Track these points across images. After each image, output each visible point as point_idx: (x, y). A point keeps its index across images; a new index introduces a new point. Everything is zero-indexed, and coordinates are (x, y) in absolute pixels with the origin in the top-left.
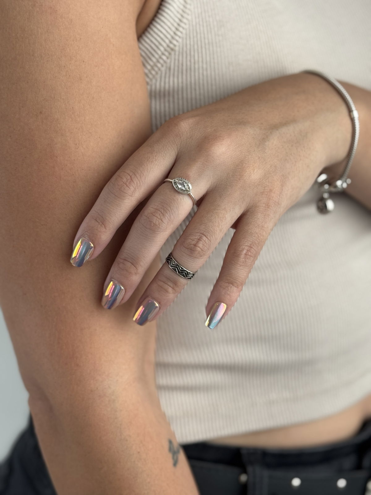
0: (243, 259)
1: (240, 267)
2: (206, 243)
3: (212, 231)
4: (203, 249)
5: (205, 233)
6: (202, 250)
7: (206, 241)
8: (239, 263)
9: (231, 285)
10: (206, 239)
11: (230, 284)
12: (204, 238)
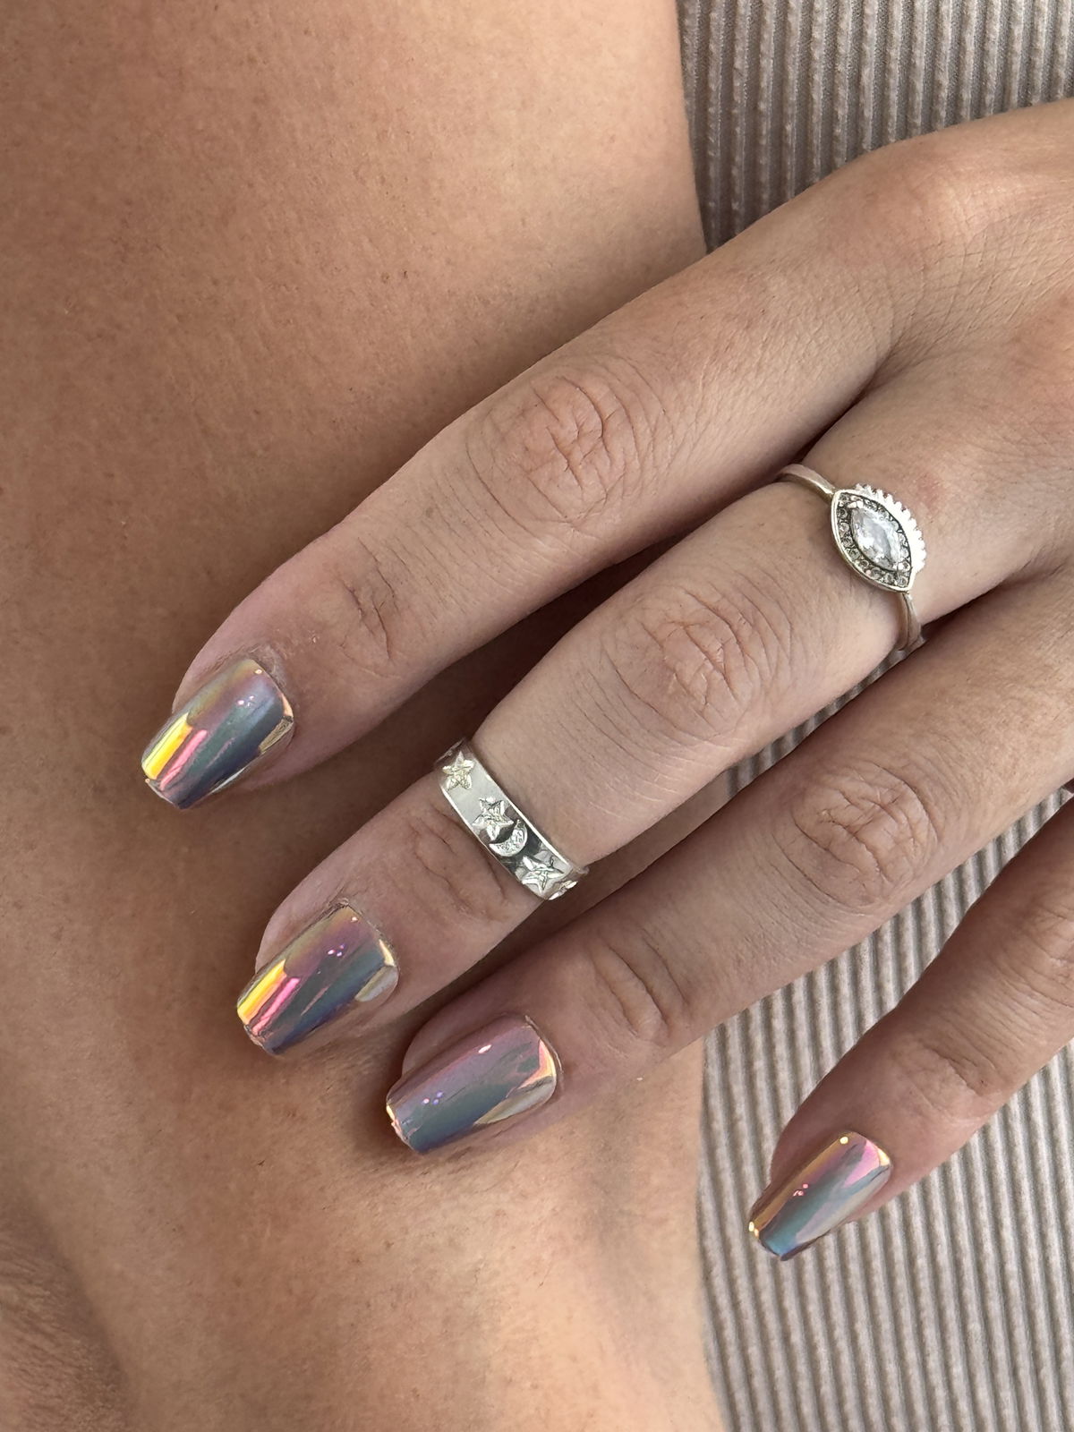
0: (1059, 963)
1: (1031, 995)
2: (914, 836)
3: (966, 790)
4: (890, 868)
5: (925, 787)
6: (882, 869)
7: (918, 831)
8: (1030, 973)
9: (951, 1070)
10: (926, 817)
11: (946, 1062)
12: (915, 809)
